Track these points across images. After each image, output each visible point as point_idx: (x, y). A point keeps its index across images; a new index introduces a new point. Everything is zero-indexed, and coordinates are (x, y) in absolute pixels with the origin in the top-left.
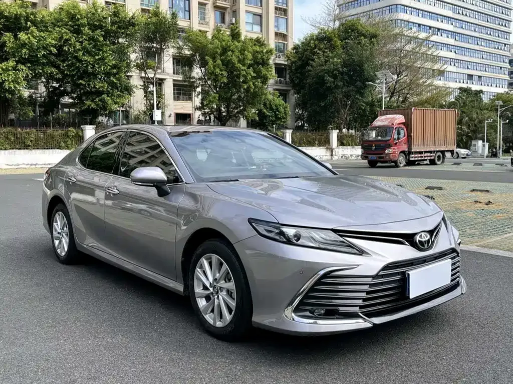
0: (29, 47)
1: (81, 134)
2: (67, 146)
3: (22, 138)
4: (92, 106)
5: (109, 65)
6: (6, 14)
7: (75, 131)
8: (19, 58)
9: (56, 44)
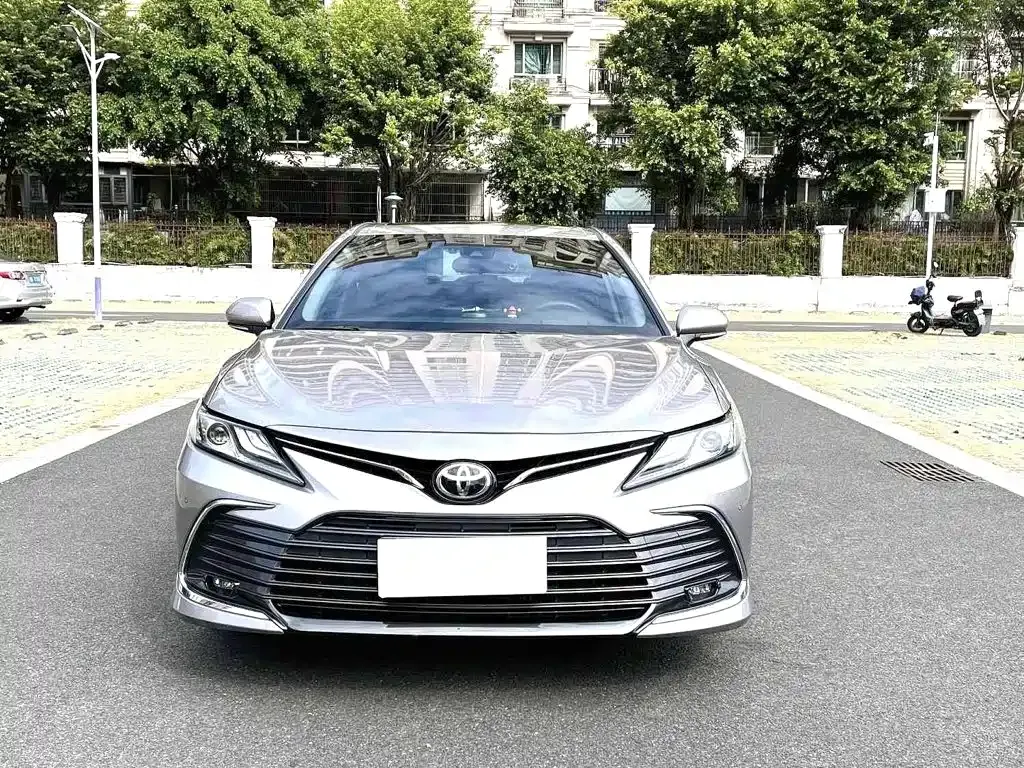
0: (735, 69)
1: (814, 244)
2: (783, 269)
3: (697, 251)
4: (852, 185)
5: (895, 92)
6: (701, 9)
7: (801, 238)
8: (716, 96)
9: (787, 58)
